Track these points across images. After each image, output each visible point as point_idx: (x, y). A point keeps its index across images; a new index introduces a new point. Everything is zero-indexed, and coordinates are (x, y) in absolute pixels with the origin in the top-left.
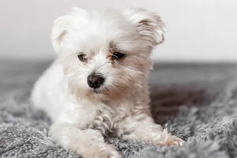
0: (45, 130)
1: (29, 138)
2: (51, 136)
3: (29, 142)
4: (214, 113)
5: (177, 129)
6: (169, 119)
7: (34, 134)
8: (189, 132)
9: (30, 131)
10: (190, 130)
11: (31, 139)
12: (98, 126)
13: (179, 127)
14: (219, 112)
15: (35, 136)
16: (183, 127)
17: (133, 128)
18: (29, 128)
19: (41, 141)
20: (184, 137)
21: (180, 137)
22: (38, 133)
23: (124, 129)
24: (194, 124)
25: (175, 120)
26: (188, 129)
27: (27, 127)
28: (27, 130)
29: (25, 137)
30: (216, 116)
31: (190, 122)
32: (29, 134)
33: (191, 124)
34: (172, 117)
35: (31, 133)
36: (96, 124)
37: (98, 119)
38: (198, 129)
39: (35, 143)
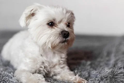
0: (12, 73)
1: (4, 78)
2: (15, 77)
3: (4, 80)
4: (99, 64)
5: (81, 73)
6: (76, 67)
7: (6, 75)
8: (88, 75)
9: (4, 74)
10: (88, 74)
11: (5, 79)
12: (41, 71)
13: (82, 72)
14: (101, 64)
15: (7, 77)
16: (84, 72)
17: (59, 72)
18: (3, 72)
19: (10, 79)
20: (86, 78)
21: (84, 78)
22: (8, 75)
23: (54, 72)
24: (90, 71)
25: (80, 68)
26: (87, 73)
27: (2, 71)
28: (2, 73)
29: (1, 77)
30: (101, 66)
31: (87, 69)
32: (4, 76)
33: (88, 71)
34: (78, 66)
35: (4, 75)
36: (40, 70)
37: (42, 67)
38: (92, 73)
39: (7, 81)
